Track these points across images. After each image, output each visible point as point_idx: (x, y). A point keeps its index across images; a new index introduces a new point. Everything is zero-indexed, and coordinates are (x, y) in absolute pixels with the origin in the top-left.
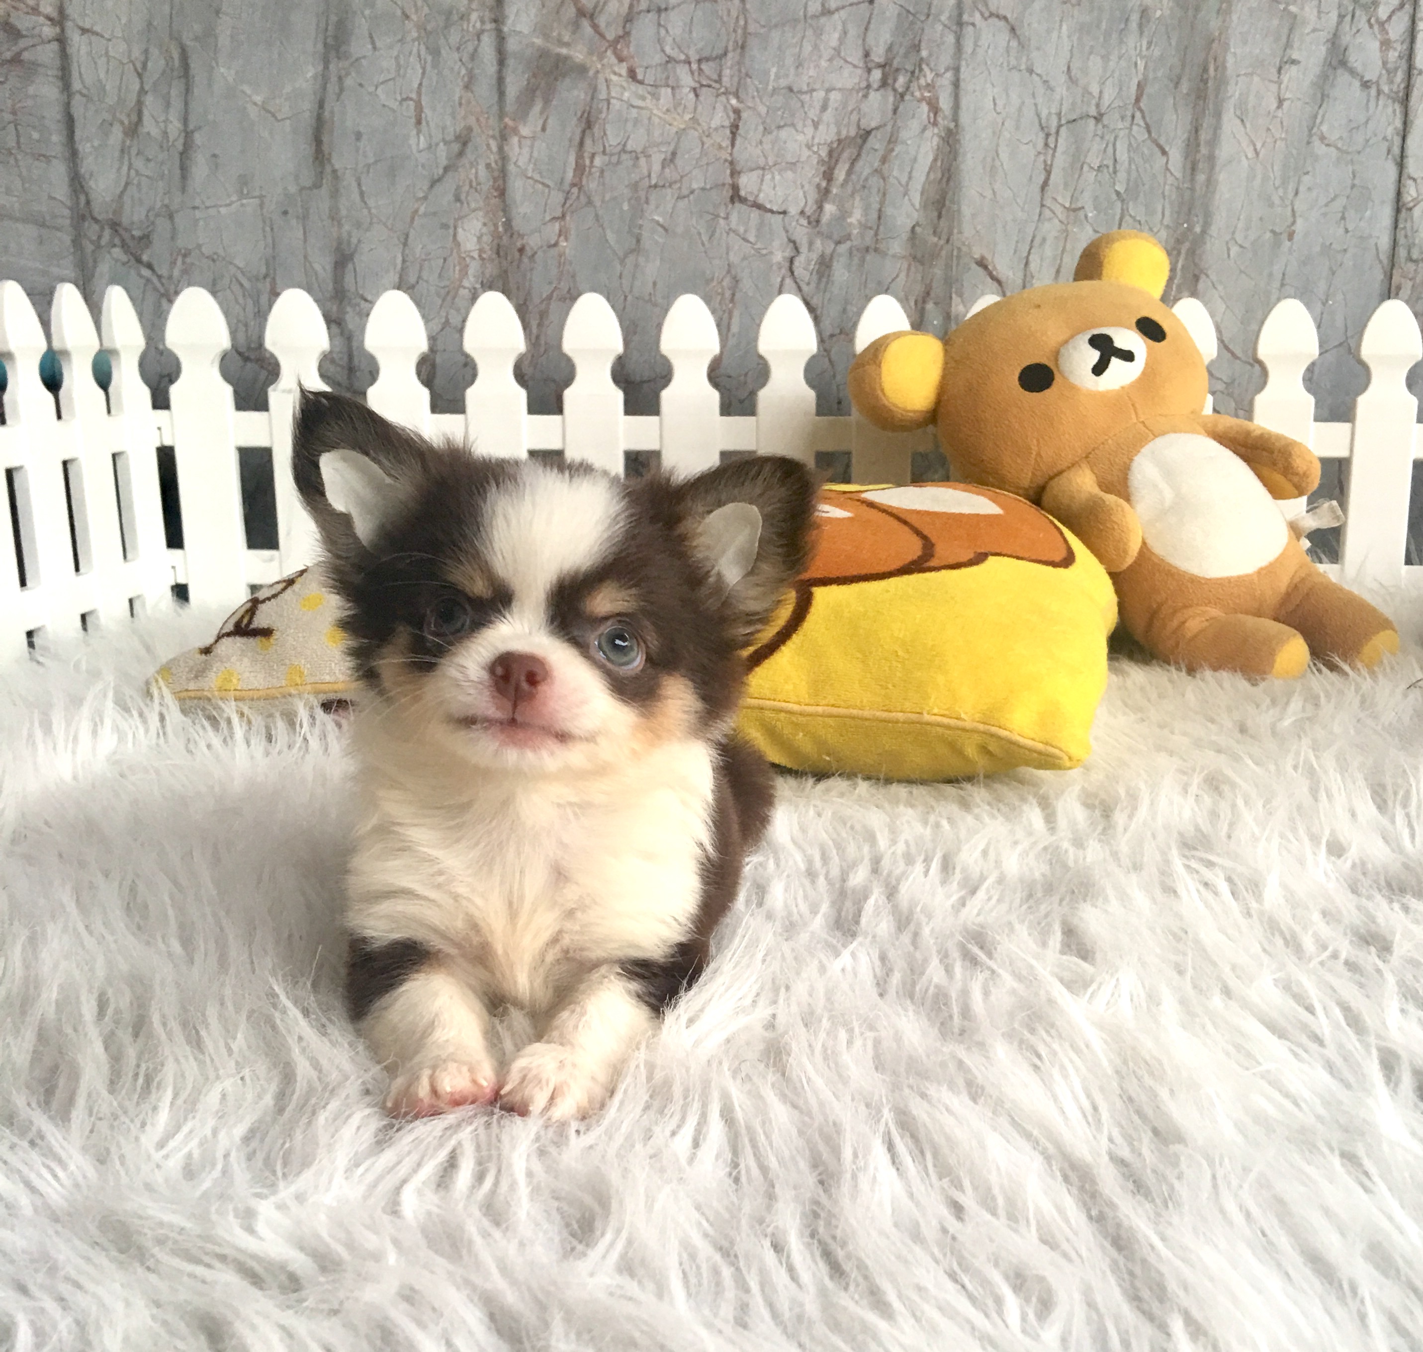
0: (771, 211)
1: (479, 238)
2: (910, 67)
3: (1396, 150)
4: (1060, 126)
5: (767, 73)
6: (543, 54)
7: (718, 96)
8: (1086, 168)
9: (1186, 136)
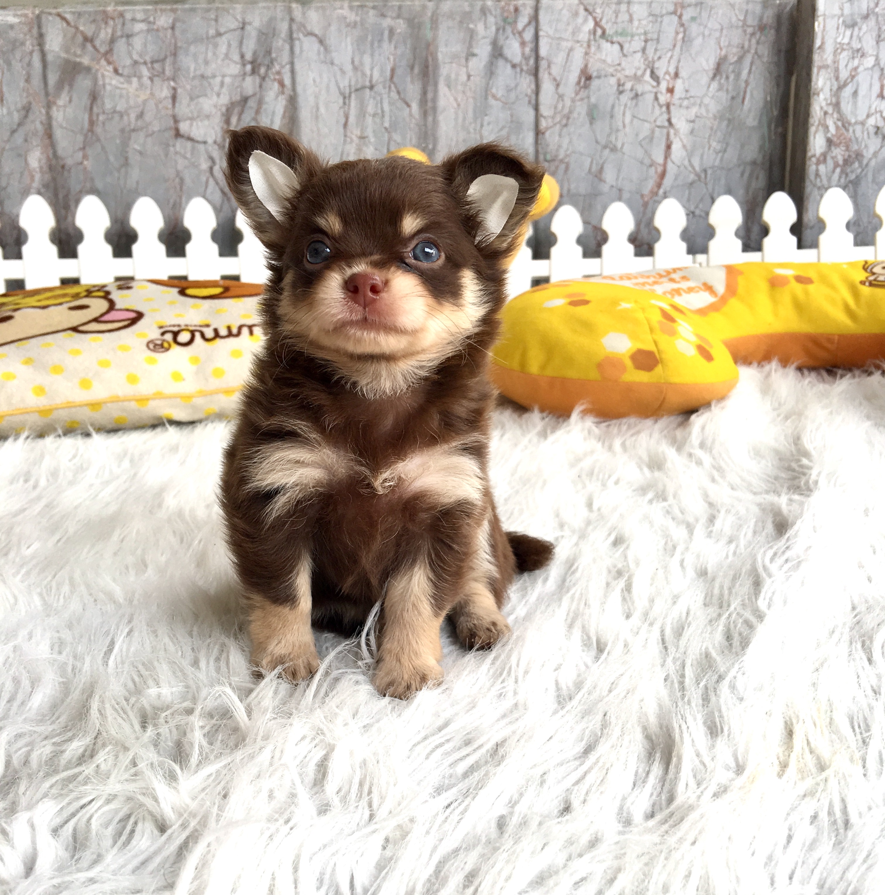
0: (198, 142)
1: (40, 161)
2: (266, 62)
3: (533, 102)
4: (350, 93)
5: (189, 68)
6: (67, 62)
7: (164, 81)
8: (367, 115)
9: (419, 97)
